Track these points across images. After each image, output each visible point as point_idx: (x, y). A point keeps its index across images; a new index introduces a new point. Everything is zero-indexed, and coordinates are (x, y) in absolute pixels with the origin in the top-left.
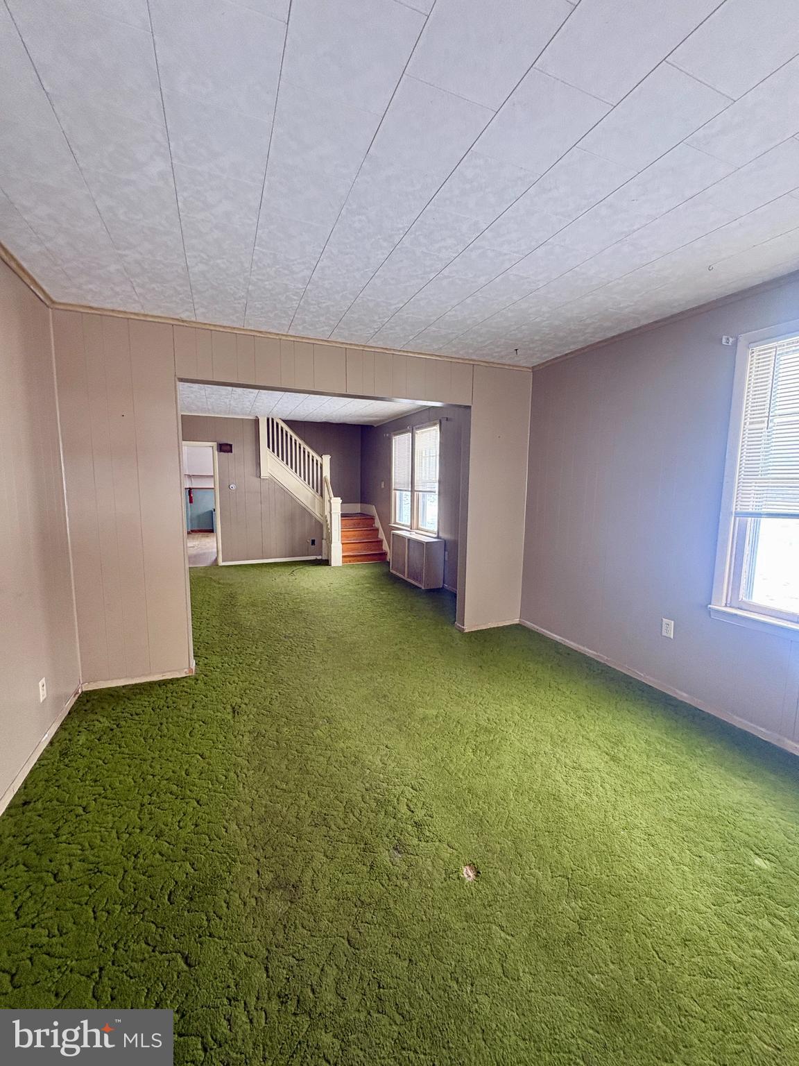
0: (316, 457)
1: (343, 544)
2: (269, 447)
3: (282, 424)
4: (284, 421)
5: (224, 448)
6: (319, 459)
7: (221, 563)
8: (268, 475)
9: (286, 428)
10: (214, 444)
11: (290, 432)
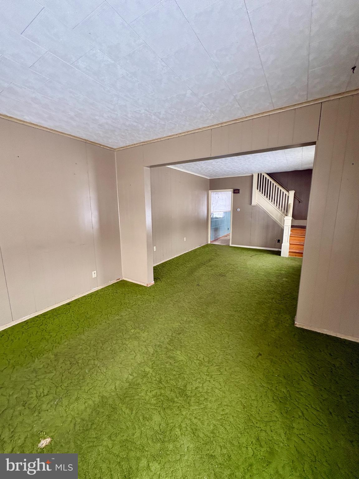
0: (285, 192)
1: (290, 244)
2: (258, 189)
3: (266, 176)
4: (267, 174)
5: (236, 191)
6: (287, 193)
7: (231, 245)
8: (256, 203)
9: (268, 177)
10: (232, 190)
11: (270, 180)
